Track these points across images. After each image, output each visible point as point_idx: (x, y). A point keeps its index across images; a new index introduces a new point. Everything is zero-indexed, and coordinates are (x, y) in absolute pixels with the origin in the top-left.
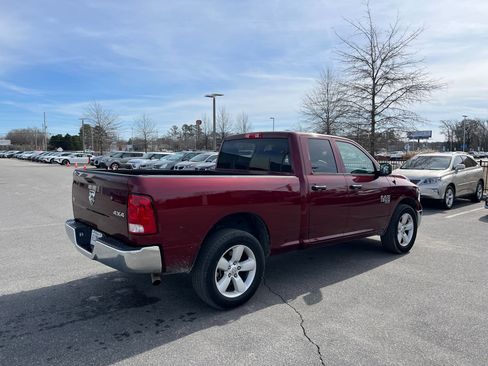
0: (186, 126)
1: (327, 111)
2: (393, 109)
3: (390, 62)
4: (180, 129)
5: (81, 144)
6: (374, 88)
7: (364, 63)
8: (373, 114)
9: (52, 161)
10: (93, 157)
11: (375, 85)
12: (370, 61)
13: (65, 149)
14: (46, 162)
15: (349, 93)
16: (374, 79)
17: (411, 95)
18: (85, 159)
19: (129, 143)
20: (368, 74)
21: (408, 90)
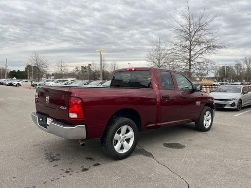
0: (83, 67)
1: (159, 60)
2: (200, 58)
3: (199, 33)
4: (80, 69)
5: (27, 75)
6: (190, 47)
7: (185, 33)
8: (190, 60)
9: (11, 85)
10: (34, 83)
11: (191, 45)
12: (189, 32)
13: (17, 78)
14: (7, 85)
15: (178, 49)
16: (190, 42)
17: (210, 51)
18: (29, 83)
19: (53, 75)
20: (187, 39)
21: (209, 48)
